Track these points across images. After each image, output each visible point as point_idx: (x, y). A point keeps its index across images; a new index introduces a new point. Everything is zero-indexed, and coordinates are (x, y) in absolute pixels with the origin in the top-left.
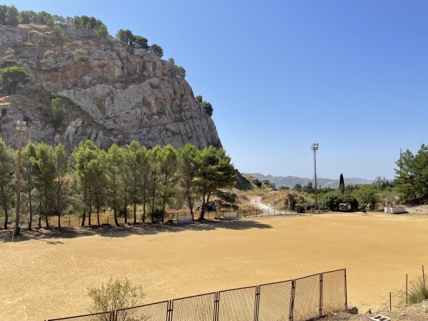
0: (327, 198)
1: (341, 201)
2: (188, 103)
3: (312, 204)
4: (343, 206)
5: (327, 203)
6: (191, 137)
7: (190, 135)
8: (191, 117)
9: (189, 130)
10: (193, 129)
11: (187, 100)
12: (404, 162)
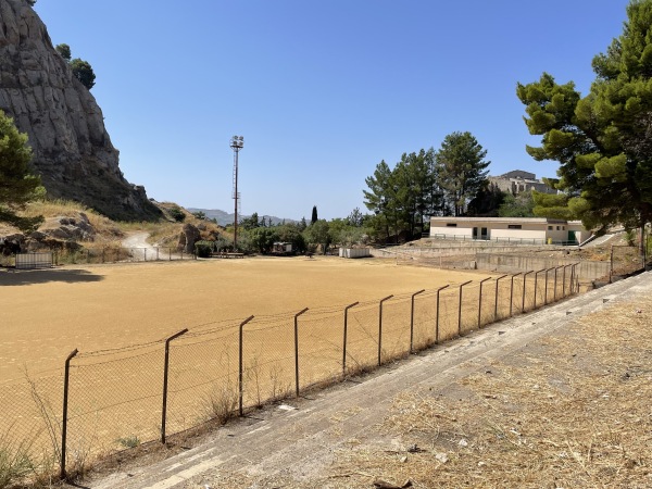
0: (256, 233)
1: (277, 239)
2: (33, 53)
3: (228, 244)
4: (278, 246)
5: (255, 241)
6: (38, 121)
7: (35, 117)
8: (40, 82)
9: (33, 107)
10: (43, 105)
11: (33, 47)
12: (376, 179)
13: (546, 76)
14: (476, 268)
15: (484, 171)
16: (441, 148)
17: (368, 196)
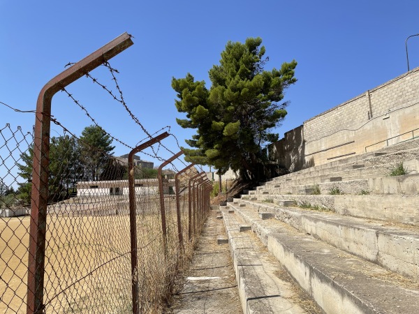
12: (29, 155)
13: (189, 76)
14: (117, 213)
15: (111, 152)
16: (82, 135)
17: (22, 168)
